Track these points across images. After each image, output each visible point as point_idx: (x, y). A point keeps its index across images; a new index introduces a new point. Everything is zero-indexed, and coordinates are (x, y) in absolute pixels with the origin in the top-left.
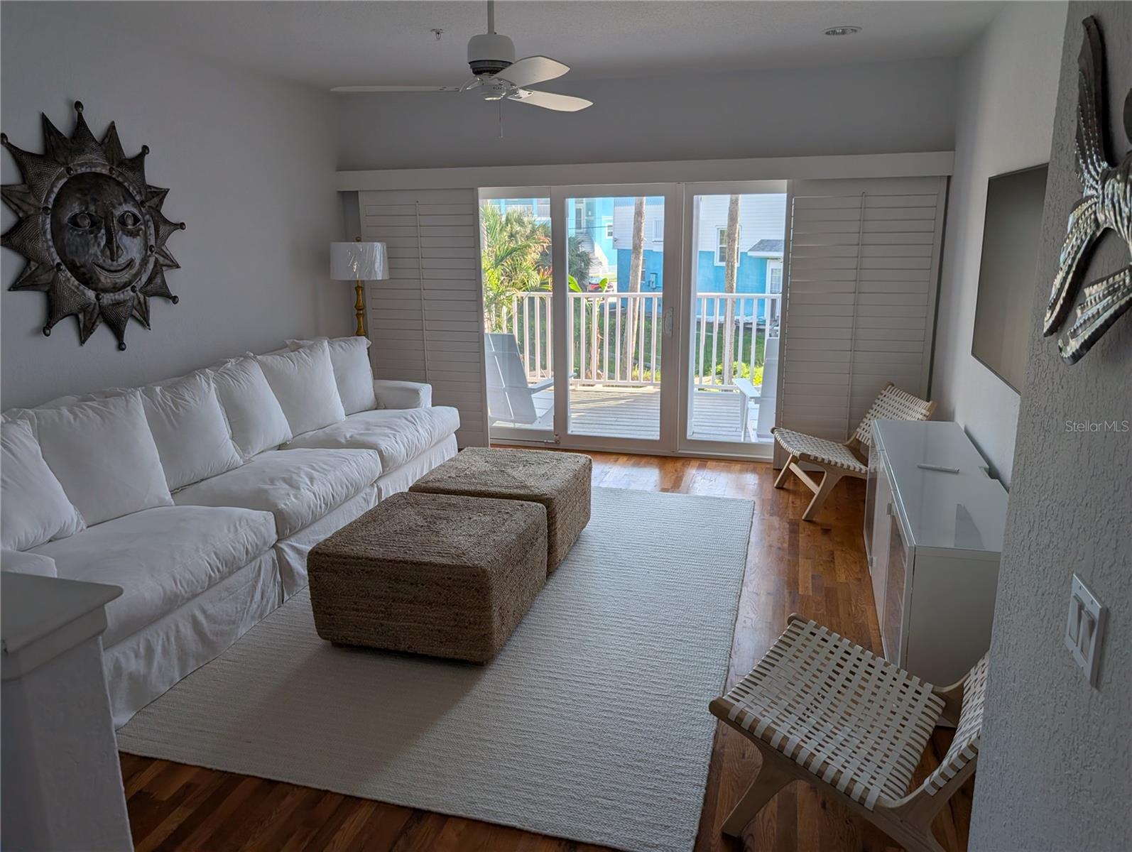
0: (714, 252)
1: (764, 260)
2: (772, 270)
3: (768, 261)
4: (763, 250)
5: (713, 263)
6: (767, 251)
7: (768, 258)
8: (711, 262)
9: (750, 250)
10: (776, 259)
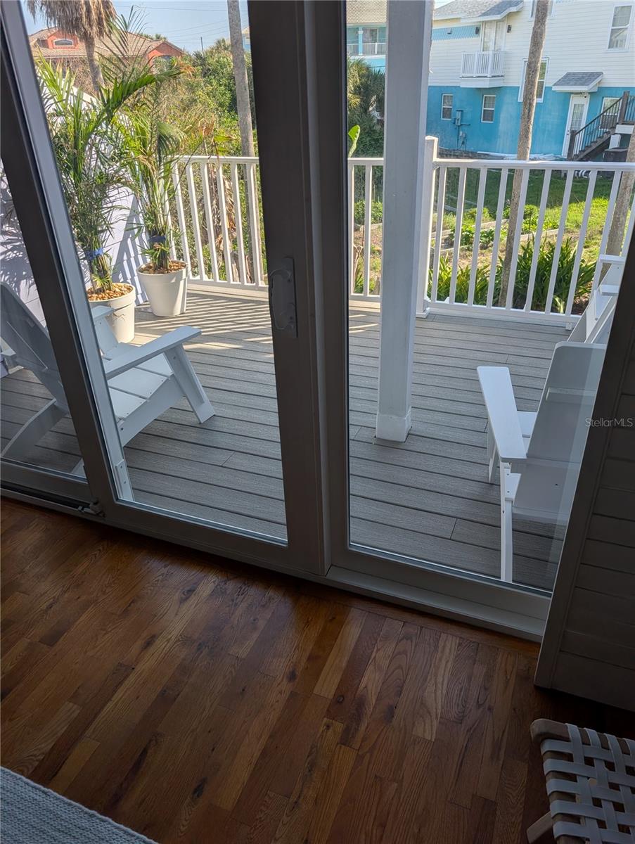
0: (519, 87)
1: (568, 95)
2: (575, 105)
3: (572, 96)
4: (568, 84)
5: (517, 99)
6: (572, 85)
7: (572, 93)
8: (515, 98)
9: (555, 85)
10: (581, 93)
